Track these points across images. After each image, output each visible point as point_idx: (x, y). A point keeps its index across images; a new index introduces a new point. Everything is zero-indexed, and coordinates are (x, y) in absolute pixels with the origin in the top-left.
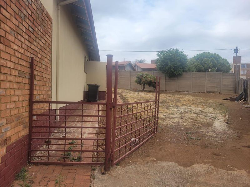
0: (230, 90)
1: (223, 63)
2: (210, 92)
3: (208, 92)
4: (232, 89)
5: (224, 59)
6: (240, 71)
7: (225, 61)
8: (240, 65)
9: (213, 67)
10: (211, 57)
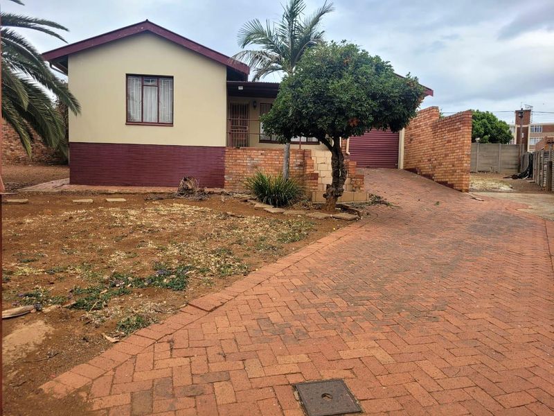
0: (512, 168)
1: (500, 129)
2: (483, 172)
3: (480, 171)
4: (514, 167)
5: (501, 122)
6: (529, 140)
7: (503, 125)
8: (528, 127)
9: (485, 135)
10: (482, 118)
